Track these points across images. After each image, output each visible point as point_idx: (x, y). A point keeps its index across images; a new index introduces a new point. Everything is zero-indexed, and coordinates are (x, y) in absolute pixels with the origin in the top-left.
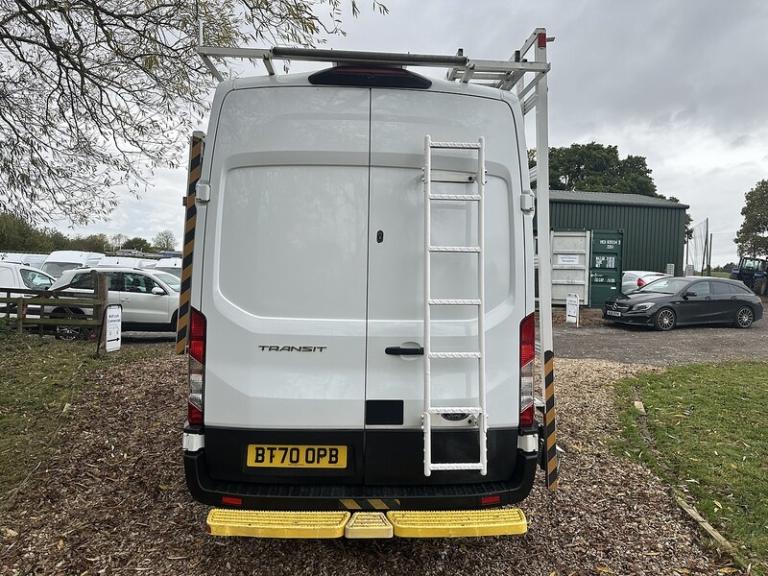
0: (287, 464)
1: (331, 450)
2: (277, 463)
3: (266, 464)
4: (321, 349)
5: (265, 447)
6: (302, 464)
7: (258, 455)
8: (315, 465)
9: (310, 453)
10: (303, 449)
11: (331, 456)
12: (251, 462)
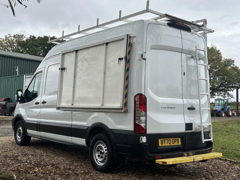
0: (168, 145)
1: (177, 139)
2: (166, 145)
3: (164, 145)
4: (175, 108)
5: (163, 139)
6: (172, 144)
7: (161, 142)
8: (174, 144)
9: (173, 140)
10: (171, 139)
11: (177, 141)
12: (160, 145)
